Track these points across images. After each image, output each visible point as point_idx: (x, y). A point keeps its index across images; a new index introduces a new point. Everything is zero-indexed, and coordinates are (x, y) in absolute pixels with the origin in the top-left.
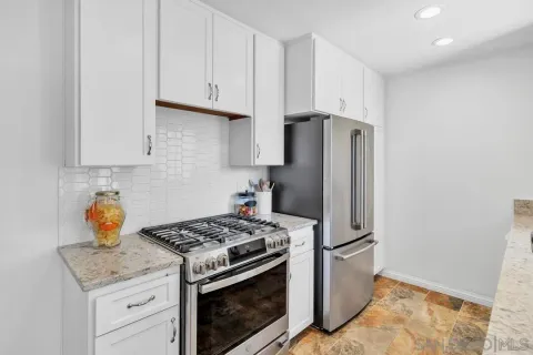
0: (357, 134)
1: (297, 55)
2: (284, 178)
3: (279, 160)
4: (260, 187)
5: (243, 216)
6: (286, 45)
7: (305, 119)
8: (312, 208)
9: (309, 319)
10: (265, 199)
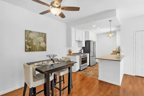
0: (94, 43)
1: (87, 34)
2: (85, 48)
3: (85, 46)
4: (82, 50)
5: (80, 53)
6: (85, 32)
7: (88, 41)
8: (89, 52)
9: (89, 65)
10: (83, 51)
